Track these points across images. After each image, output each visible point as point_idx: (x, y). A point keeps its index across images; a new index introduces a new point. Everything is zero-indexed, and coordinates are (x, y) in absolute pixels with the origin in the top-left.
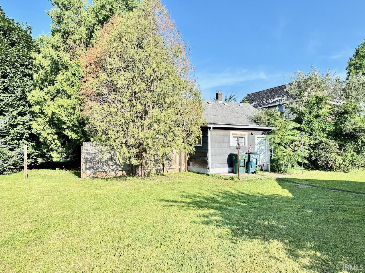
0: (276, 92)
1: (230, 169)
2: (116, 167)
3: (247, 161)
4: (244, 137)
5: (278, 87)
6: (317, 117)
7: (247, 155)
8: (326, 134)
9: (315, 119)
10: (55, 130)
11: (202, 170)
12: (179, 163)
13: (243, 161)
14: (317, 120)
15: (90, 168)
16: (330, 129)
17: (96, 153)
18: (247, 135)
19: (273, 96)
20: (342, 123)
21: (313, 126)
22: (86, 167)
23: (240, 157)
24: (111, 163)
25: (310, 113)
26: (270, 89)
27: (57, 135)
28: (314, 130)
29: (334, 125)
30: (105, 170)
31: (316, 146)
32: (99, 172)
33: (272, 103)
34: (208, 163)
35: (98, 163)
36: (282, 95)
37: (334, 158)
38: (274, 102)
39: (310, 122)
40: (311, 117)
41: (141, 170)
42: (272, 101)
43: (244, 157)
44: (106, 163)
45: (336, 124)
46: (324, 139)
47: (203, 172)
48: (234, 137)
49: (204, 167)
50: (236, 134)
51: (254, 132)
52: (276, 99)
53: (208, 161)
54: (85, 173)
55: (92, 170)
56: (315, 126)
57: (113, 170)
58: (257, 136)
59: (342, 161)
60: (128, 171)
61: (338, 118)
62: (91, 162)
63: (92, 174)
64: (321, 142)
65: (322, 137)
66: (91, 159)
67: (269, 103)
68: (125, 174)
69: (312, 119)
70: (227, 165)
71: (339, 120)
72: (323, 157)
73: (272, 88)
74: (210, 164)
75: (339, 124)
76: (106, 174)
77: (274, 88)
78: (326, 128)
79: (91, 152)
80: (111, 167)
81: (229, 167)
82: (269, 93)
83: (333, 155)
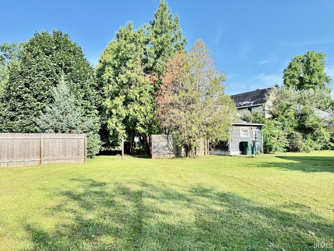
0: (244, 97)
1: (241, 152)
2: (170, 152)
3: (253, 146)
4: (247, 131)
5: (245, 93)
6: (286, 117)
7: (253, 142)
8: (293, 128)
9: (285, 118)
10: (125, 127)
11: (223, 153)
12: (204, 149)
13: (251, 146)
14: (287, 119)
15: (156, 152)
16: (295, 125)
17: (159, 142)
18: (249, 129)
19: (242, 100)
20: (303, 121)
21: (285, 123)
22: (154, 151)
23: (249, 144)
24: (167, 149)
25: (282, 114)
26: (239, 95)
27: (125, 130)
28: (285, 126)
29: (297, 122)
30: (164, 153)
31: (289, 136)
32: (161, 154)
33: (243, 106)
34: (229, 148)
35: (160, 149)
36: (250, 100)
37: (301, 144)
38: (244, 105)
39: (282, 120)
40: (283, 118)
41: (191, 153)
42: (243, 104)
43: (251, 144)
44: (164, 148)
45: (299, 122)
46: (293, 132)
47: (224, 154)
48: (242, 131)
49: (225, 151)
50: (243, 129)
51: (253, 127)
52: (245, 103)
53: (229, 146)
54: (154, 155)
55: (157, 153)
56: (286, 123)
57: (168, 154)
58: (254, 130)
59: (305, 146)
60: (176, 154)
61: (300, 118)
62: (156, 148)
63: (157, 156)
64: (292, 134)
65: (291, 130)
66: (156, 146)
67: (240, 105)
68: (175, 156)
69: (284, 119)
70: (239, 149)
71: (301, 119)
72: (294, 143)
73: (241, 94)
74: (230, 148)
75: (301, 122)
76: (164, 156)
77: (242, 94)
78: (293, 124)
79: (156, 141)
80: (167, 151)
81: (240, 151)
82: (238, 98)
83: (300, 142)
